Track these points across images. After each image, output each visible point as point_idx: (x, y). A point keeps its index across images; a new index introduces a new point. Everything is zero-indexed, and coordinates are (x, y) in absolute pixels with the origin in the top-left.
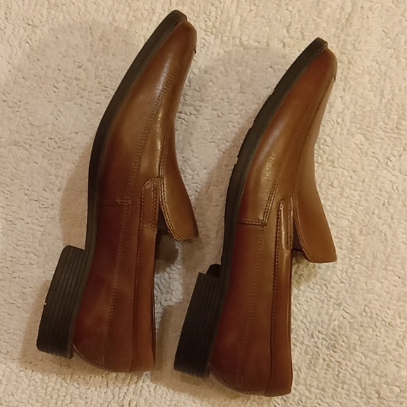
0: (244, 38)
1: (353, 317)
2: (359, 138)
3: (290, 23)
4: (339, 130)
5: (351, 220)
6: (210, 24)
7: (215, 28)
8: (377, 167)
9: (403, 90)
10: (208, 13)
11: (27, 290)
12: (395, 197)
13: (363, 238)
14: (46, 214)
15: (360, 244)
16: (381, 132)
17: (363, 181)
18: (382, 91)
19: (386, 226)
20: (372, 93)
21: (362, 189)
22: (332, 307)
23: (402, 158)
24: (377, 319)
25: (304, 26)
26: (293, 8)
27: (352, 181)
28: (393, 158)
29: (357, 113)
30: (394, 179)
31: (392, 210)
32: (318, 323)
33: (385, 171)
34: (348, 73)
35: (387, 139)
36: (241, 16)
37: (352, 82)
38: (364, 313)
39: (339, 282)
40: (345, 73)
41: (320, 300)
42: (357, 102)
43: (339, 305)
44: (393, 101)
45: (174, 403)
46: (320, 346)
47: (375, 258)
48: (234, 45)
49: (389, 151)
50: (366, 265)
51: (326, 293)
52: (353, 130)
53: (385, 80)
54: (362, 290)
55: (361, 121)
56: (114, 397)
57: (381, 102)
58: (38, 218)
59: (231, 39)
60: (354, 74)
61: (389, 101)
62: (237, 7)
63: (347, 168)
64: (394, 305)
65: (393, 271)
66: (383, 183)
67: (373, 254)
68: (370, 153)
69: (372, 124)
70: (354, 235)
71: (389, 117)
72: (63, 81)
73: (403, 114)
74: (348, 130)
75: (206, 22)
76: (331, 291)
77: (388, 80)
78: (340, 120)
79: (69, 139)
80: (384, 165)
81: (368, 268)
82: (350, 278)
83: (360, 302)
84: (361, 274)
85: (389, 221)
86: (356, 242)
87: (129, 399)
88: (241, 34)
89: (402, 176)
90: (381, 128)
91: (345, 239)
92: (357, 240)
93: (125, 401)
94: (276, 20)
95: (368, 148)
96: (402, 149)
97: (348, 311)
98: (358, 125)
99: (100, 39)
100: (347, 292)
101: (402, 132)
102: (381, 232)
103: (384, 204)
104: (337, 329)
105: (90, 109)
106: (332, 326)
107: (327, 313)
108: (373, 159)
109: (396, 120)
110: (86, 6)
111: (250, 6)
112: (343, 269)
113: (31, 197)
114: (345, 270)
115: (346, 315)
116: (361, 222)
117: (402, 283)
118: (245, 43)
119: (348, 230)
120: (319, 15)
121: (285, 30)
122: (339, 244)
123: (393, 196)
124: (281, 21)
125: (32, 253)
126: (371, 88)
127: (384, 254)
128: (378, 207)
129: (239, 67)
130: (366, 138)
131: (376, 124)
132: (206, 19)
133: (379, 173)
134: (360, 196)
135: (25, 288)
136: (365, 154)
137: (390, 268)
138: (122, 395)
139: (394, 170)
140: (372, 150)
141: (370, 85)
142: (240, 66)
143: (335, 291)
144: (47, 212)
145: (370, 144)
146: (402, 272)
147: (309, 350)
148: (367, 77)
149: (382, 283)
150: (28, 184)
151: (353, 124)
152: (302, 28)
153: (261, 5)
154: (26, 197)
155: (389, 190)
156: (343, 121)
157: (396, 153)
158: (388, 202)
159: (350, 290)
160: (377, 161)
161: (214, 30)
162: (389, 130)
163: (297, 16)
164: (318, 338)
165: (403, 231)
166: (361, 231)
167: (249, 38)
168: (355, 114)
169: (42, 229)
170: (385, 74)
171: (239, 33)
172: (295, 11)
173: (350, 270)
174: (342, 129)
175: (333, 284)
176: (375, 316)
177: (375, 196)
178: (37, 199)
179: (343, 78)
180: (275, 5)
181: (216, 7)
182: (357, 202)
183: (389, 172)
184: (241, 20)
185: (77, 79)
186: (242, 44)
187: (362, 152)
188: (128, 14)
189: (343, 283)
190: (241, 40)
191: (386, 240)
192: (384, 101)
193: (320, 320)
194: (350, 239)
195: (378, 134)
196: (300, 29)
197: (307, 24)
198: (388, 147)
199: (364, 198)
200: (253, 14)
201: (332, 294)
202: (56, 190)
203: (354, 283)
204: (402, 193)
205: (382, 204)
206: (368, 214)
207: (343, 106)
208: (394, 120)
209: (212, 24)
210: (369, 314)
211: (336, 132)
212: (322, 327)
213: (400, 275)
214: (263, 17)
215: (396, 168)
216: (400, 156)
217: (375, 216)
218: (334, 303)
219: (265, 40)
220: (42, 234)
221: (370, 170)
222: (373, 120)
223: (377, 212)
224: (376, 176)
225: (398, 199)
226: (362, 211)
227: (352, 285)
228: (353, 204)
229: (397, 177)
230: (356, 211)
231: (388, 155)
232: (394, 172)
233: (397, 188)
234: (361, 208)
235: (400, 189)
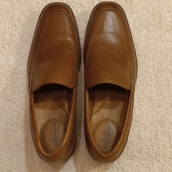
0: (82, 3)
1: (167, 109)
2: (145, 32)
4: (135, 30)
5: (152, 68)
8: (157, 42)
9: (157, 6)
11: (17, 143)
12: (169, 52)
13: (160, 74)
14: (16, 105)
15: (160, 77)
16: (153, 26)
17: (153, 49)
18: (148, 9)
19: (168, 66)
20: (144, 11)
21: (153, 53)
22: (156, 108)
23: (166, 35)
27: (148, 51)
28: (162, 36)
29: (141, 21)
30: (165, 45)
31: (169, 58)
32: (153, 117)
33: (160, 43)
34: (132, 5)
35: (157, 29)
37: (134, 9)
39: (156, 96)
40: (130, 6)
41: (150, 107)
42: (139, 17)
43: (160, 106)
44: (154, 12)
46: (157, 127)
47: (168, 81)
48: (78, 7)
49: (160, 34)
50: (165, 85)
51: (152, 103)
52: (141, 29)
53: (148, 4)
54: (167, 96)
55: (144, 24)
57: (149, 14)
58: (13, 108)
59: (76, 5)
60: (134, 5)
61: (152, 12)
63: (144, 46)
66: (161, 48)
67: (167, 79)
68: (152, 37)
69: (149, 24)
70: (156, 74)
71: (155, 19)
72: (7, 44)
73: (161, 16)
74: (139, 29)
76: (154, 101)
77: (149, 4)
78: (134, 26)
79: (17, 69)
80: (160, 40)
81: (166, 86)
82: (160, 93)
83: (168, 102)
84: (164, 90)
85: (169, 63)
86: (158, 76)
88: (80, 2)
89: (169, 42)
90: (153, 25)
91: (153, 77)
92: (158, 75)
95: (150, 35)
96: (165, 31)
97: (164, 108)
98: (143, 26)
99: (18, 21)
100: (161, 99)
101: (163, 24)
102: (167, 69)
103: (164, 57)
104: (162, 117)
105: (22, 53)
106: (159, 116)
107: (155, 111)
108: (154, 39)
109: (158, 20)
110: (8, 9)
112: (156, 90)
113: (7, 100)
114: (157, 90)
115: (164, 110)
116: (157, 67)
118: (83, 5)
119: (153, 72)
122: (151, 80)
123: (167, 52)
125: (15, 124)
126: (143, 9)
128: (163, 59)
129: (83, 16)
130: (148, 31)
131: (150, 23)
133: (158, 44)
134: (153, 56)
135: (16, 142)
136: (149, 38)
139: (164, 41)
140: (152, 35)
141: (142, 8)
142: (84, 15)
143: (156, 100)
144: (16, 104)
145: (151, 33)
147: (153, 130)
148: (140, 5)
150: (4, 94)
151: (141, 26)
154: (5, 100)
155: (165, 50)
156: (136, 26)
157: (163, 33)
158: (166, 55)
159: (162, 98)
160: (156, 39)
162: (157, 25)
164: (155, 123)
166: (159, 71)
167: (84, 3)
168: (140, 22)
169: (16, 112)
170: (147, 2)
171: (79, 2)
173: (159, 90)
174: (136, 30)
175: (154, 98)
177: (160, 54)
178: (10, 100)
179: (130, 8)
182: (153, 59)
183: (162, 42)
185: (12, 41)
186: (82, 6)
187: (148, 37)
188: (27, 7)
189: (158, 96)
190: (81, 4)
191: (171, 72)
192: (151, 13)
193: (153, 115)
194: (155, 76)
195: (153, 28)
198: (159, 32)
199: (155, 57)
201: (155, 102)
202: (17, 93)
203: (163, 94)
204: (171, 50)
205: (163, 56)
206: (159, 63)
207: (134, 20)
208: (157, 19)
211: (134, 32)
212: (155, 118)
215: (165, 40)
216: (165, 34)
217: (162, 63)
218: (157, 106)
219: (91, 2)
220: (17, 115)
221: (154, 44)
222: (149, 22)
223: (163, 61)
224: (157, 46)
225: (170, 53)
226: (156, 62)
227: (162, 95)
228: (152, 61)
229: (166, 44)
230: (154, 63)
231: (159, 35)
232: (164, 42)
233: (168, 48)
234: (155, 61)
235: (169, 48)
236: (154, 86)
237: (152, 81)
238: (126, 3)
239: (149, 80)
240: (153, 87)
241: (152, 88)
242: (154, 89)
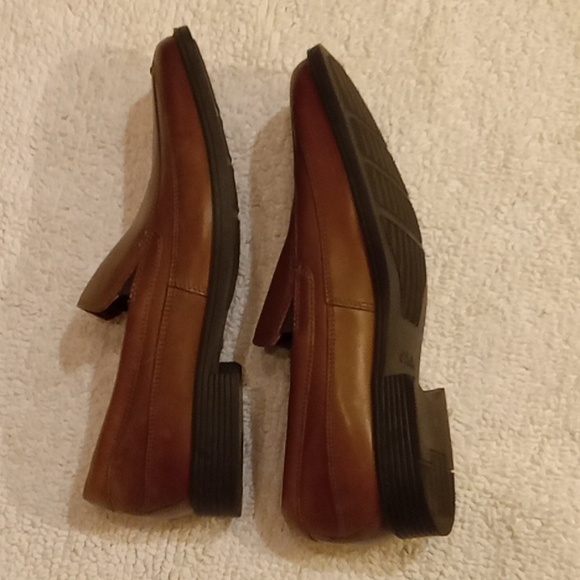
1: (468, 428)
2: (455, 184)
3: (349, 37)
4: (427, 176)
5: (454, 295)
6: (239, 46)
7: (248, 51)
8: (483, 221)
9: (509, 114)
10: (236, 31)
11: (14, 431)
12: (512, 259)
13: (472, 318)
14: (32, 324)
15: (469, 327)
16: (483, 174)
17: (467, 242)
18: (481, 119)
19: (501, 300)
20: (468, 123)
21: (464, 253)
23: (516, 206)
24: (502, 428)
25: (368, 39)
26: (351, 16)
27: (450, 244)
28: (504, 209)
29: (450, 151)
30: (507, 236)
31: (508, 278)
33: (494, 227)
34: (433, 97)
35: (492, 183)
36: (282, 32)
37: (439, 110)
38: (483, 422)
40: (428, 98)
42: (448, 136)
44: (496, 130)
45: (230, 570)
47: (491, 344)
48: (275, 72)
49: (497, 199)
50: (480, 355)
52: (446, 175)
53: (483, 102)
54: (477, 389)
55: (456, 161)
56: (147, 571)
57: (480, 134)
58: (22, 329)
59: (270, 64)
60: (441, 99)
61: (491, 131)
62: (275, 21)
63: (440, 225)
64: (523, 406)
65: (517, 361)
66: (493, 243)
67: (488, 339)
68: (471, 204)
69: (471, 164)
70: (460, 316)
71: (492, 154)
72: (44, 139)
73: (512, 147)
74: (439, 175)
75: (234, 43)
77: (487, 102)
78: (427, 163)
79: (58, 217)
80: (493, 219)
81: (482, 359)
82: (459, 374)
83: (476, 407)
84: (474, 368)
85: (506, 294)
86: (463, 325)
87: (169, 571)
88: (283, 56)
89: (519, 231)
90: (483, 169)
91: (448, 323)
92: (464, 322)
93: (162, 574)
94: (330, 33)
95: (468, 198)
96: (515, 194)
97: (461, 420)
98: (452, 168)
99: (90, 79)
100: (457, 394)
101: (512, 171)
102: (497, 308)
103: (497, 271)
105: (83, 174)
108: (477, 212)
109: (502, 158)
110: (68, 36)
111: (293, 18)
112: (448, 363)
113: (11, 302)
114: (451, 364)
115: (459, 426)
116: (468, 297)
117: (531, 375)
119: (452, 310)
120: (387, 22)
121: (343, 47)
122: (441, 330)
123: (508, 259)
124: (336, 35)
125: (18, 378)
126: (466, 115)
127: (503, 338)
128: (490, 276)
130: (465, 184)
131: (475, 165)
132: (234, 40)
133: (486, 229)
134: (463, 262)
135: (10, 428)
136: (464, 206)
137: (513, 356)
138: (157, 567)
139: (507, 223)
140: (474, 200)
141: (464, 112)
144: (34, 320)
145: (470, 192)
146: (530, 361)
148: (458, 103)
149: (504, 378)
151: (446, 168)
152: (365, 43)
153: (307, 16)
154: (2, 303)
155: (502, 251)
156: (431, 163)
157: (506, 200)
158: (503, 268)
159: (461, 392)
160: (482, 214)
161: (246, 55)
162: (494, 170)
163: (357, 26)
165: (527, 304)
166: (469, 310)
168: (447, 153)
169: (28, 345)
170: (483, 95)
171: (280, 56)
172: (354, 20)
173: (458, 364)
174: (431, 175)
176: (498, 424)
177: (485, 261)
178: (17, 303)
179: (426, 105)
180: (326, 15)
181: (247, 24)
182: (461, 271)
183: (500, 226)
184: (281, 38)
185: (62, 135)
187: (460, 203)
188: (126, 42)
189: (450, 382)
190: (283, 64)
191: (505, 319)
192: (485, 132)
194: (455, 321)
195: (480, 177)
196: (362, 43)
197: (371, 36)
198: (496, 193)
199: (469, 265)
200: (297, 28)
202: (43, 290)
203: (466, 381)
204: (520, 253)
205: (494, 270)
206: (477, 286)
207: (430, 143)
208: (499, 156)
209: (242, 46)
210: (491, 422)
211: (422, 180)
213: (527, 366)
214: (311, 31)
215: (509, 220)
216: (513, 204)
217: (486, 288)
220: (30, 352)
221: (474, 226)
222: (472, 160)
223: (488, 282)
224: (483, 235)
225: (516, 261)
226: (468, 282)
227: (463, 384)
228: (456, 275)
229: (511, 233)
230: (460, 283)
231: (496, 204)
232: (506, 227)
233: (513, 247)
234: (467, 279)
235: (517, 248)
236: (447, 350)
237: (443, 335)
238: (419, 87)
239: (434, 330)
240: (442, 352)
241: (438, 355)
242: (443, 361)
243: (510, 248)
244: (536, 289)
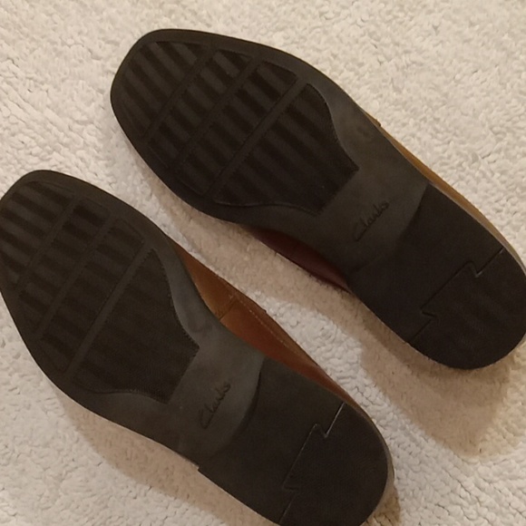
0: (78, 116)
1: (499, 151)
3: (90, 51)
5: (375, 96)
6: (36, 150)
7: (46, 145)
8: (325, 32)
10: (22, 146)
12: (373, 28)
13: (405, 91)
15: (411, 98)
16: (284, 8)
17: (335, 56)
19: (403, 57)
21: (343, 64)
22: (473, 171)
24: (515, 122)
25: (102, 36)
26: (72, 37)
28: (325, 9)
29: (246, 25)
30: (350, 20)
31: (388, 40)
32: (486, 197)
33: (335, 26)
35: (296, 5)
36: (48, 107)
38: (500, 136)
39: (446, 146)
41: (457, 181)
42: (232, 19)
43: (475, 159)
45: (503, 429)
46: (516, 208)
47: (437, 88)
48: (80, 133)
49: (313, 10)
50: (440, 104)
51: (452, 168)
54: (470, 123)
55: (259, 24)
56: (461, 505)
59: (71, 133)
62: (33, 106)
64: (507, 93)
65: (464, 75)
66: (349, 36)
67: (430, 88)
68: (304, 33)
69: (269, 13)
70: (396, 100)
72: (10, 375)
75: (31, 154)
76: (454, 161)
80: (328, 23)
81: (445, 103)
82: (447, 131)
83: (484, 133)
84: (449, 115)
85: (400, 50)
86: (406, 102)
87: (473, 485)
88: (71, 118)
89: (351, 8)
91: (396, 114)
92: (404, 100)
93: (473, 492)
94: (76, 66)
95: (296, 33)
97: (487, 153)
98: (263, 31)
100: (463, 143)
102: (408, 65)
103: (376, 46)
104: (504, 178)
106: (498, 182)
107: (478, 180)
108: (313, 33)
111: (41, 90)
112: (432, 134)
114: (434, 132)
115: (491, 158)
116: (384, 84)
117: (483, 71)
118: (85, 118)
119: (387, 104)
120: (98, 10)
121: (95, 61)
122: (399, 124)
123: (371, 31)
124: (81, 61)
127: (437, 75)
129: (112, 141)
130: (282, 30)
131: (271, 10)
132: (28, 151)
133: (334, 34)
134: (351, 70)
136: (302, 40)
137: (458, 77)
138: (463, 493)
139: (338, 14)
140: (301, 29)
142: (111, 138)
143: (454, 156)
145: (293, 28)
146: (471, 64)
147: (514, 223)
149: (472, 95)
150: (122, 488)
152: (103, 39)
153: (48, 75)
154: (139, 499)
155: (361, 31)
158: (375, 40)
159: (463, 138)
160: (319, 30)
161: (48, 148)
163: (85, 38)
164: (504, 205)
165: (421, 38)
166: (396, 89)
167: (80, 111)
168: (246, 28)
171: (68, 120)
172: (78, 39)
173: (437, 126)
175: (446, 155)
176: (509, 124)
177: (361, 51)
180: (57, 59)
181: (21, 132)
182: (357, 77)
183: (338, 21)
184: (53, 110)
186: (84, 123)
187: (296, 43)
189: (449, 142)
190: (77, 122)
191: (421, 64)
193: (482, 193)
194: (399, 107)
195: (285, 13)
196: (103, 43)
197: (102, 31)
198: (307, 7)
199: (357, 67)
200: (52, 91)
201: (457, 162)
203: (456, 128)
204: (372, 18)
205: (373, 48)
209: (38, 148)
210: (504, 130)
212: (493, 195)
213: (473, 70)
214: (63, 80)
215: (338, 10)
217: (386, 63)
218: (469, 166)
219: (94, 92)
221: (325, 43)
222: (266, 10)
223: (381, 58)
224: (336, 40)
225: (377, 26)
226: (371, 76)
227: (458, 132)
228: (358, 83)
229: (350, 15)
230: (367, 84)
231: (317, 13)
232: (342, 16)
233: (362, 20)
234: (366, 77)
235: (366, 17)
236: (420, 129)
237: (404, 125)
238: (173, 16)
239: (396, 129)
240: (419, 134)
241: (419, 139)
242: (426, 138)
243: (361, 23)
244: (412, 22)
